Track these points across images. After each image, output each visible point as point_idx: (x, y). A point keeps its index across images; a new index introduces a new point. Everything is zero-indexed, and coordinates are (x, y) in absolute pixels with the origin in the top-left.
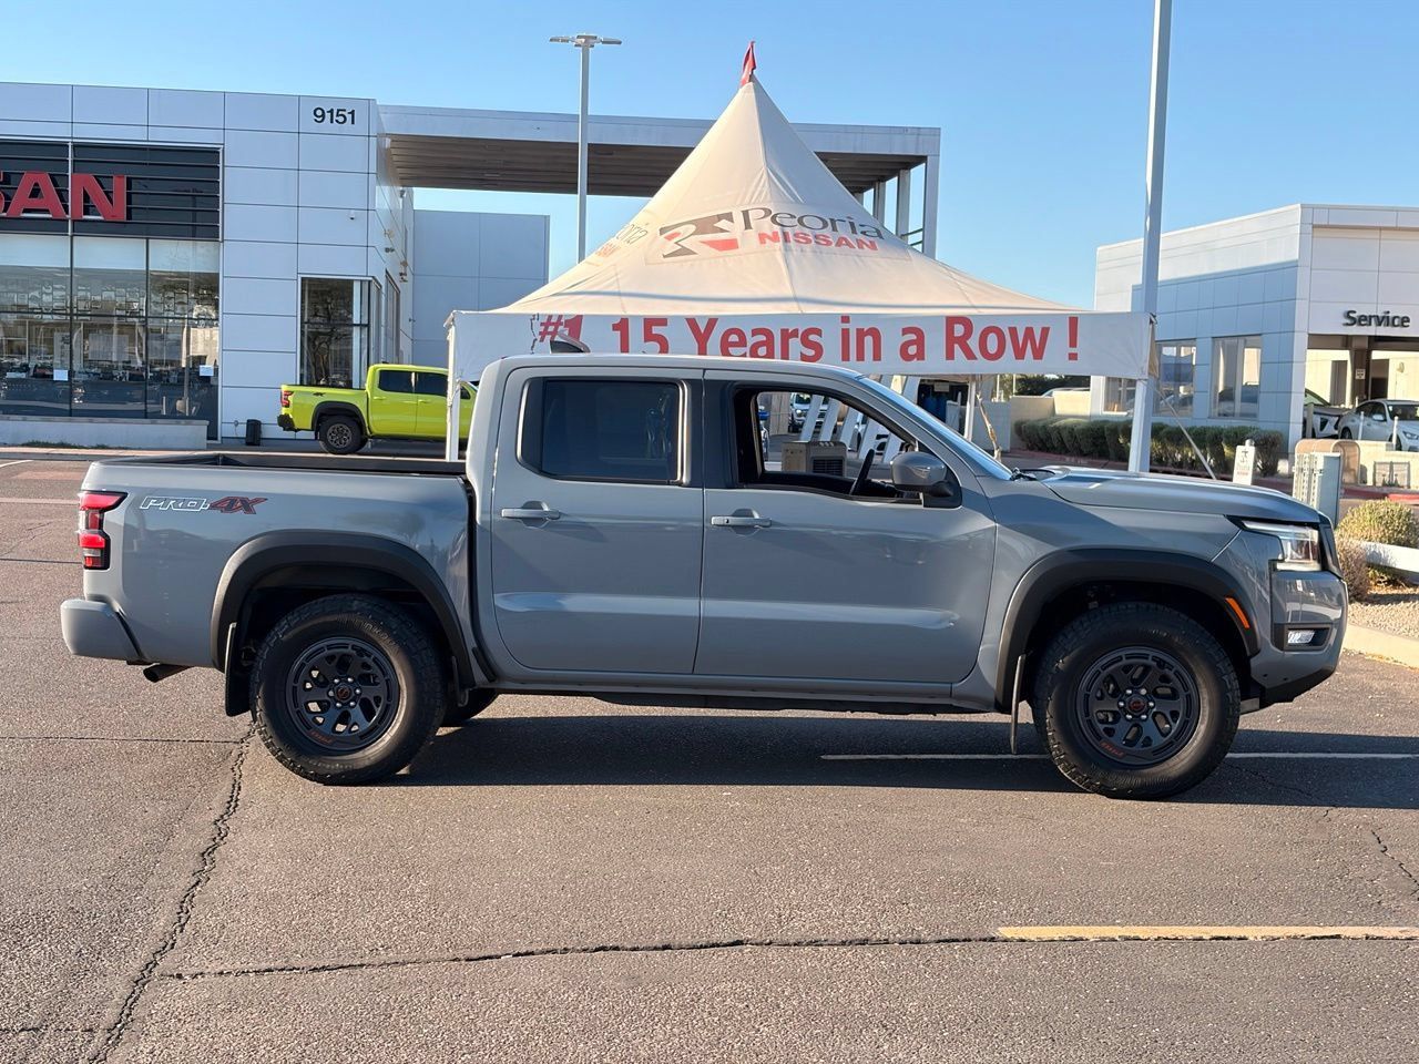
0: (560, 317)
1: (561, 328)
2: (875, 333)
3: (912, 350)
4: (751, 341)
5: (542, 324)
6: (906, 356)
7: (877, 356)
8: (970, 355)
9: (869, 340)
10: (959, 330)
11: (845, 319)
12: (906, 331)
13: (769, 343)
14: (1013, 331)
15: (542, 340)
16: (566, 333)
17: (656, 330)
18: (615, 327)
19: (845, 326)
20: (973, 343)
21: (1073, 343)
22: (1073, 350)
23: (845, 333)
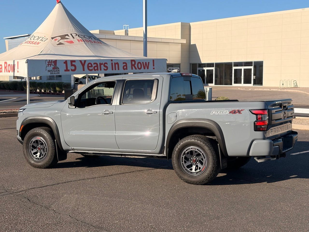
0: (52, 60)
1: (52, 63)
2: (117, 63)
3: (125, 67)
4: (93, 66)
5: (48, 62)
6: (124, 69)
7: (119, 69)
8: (136, 69)
9: (117, 65)
10: (133, 63)
11: (112, 60)
12: (124, 63)
13: (97, 66)
14: (143, 63)
15: (48, 66)
16: (54, 64)
17: (73, 63)
18: (64, 63)
19: (112, 62)
20: (136, 66)
21: (154, 66)
22: (154, 67)
23: (112, 63)
